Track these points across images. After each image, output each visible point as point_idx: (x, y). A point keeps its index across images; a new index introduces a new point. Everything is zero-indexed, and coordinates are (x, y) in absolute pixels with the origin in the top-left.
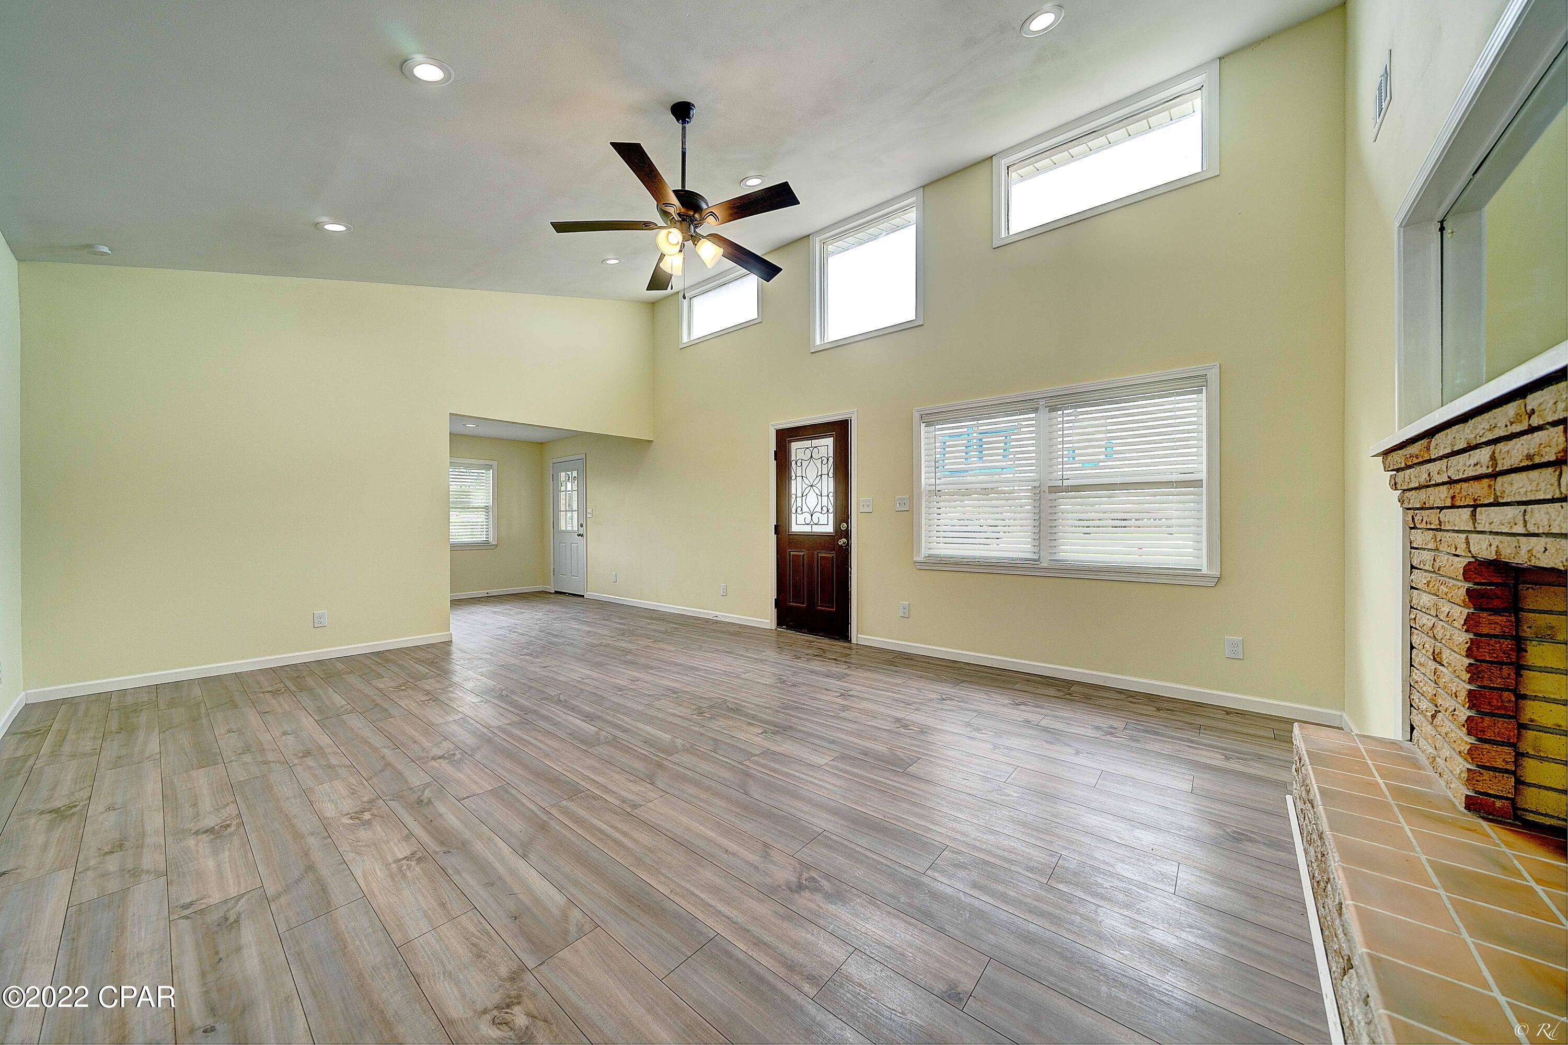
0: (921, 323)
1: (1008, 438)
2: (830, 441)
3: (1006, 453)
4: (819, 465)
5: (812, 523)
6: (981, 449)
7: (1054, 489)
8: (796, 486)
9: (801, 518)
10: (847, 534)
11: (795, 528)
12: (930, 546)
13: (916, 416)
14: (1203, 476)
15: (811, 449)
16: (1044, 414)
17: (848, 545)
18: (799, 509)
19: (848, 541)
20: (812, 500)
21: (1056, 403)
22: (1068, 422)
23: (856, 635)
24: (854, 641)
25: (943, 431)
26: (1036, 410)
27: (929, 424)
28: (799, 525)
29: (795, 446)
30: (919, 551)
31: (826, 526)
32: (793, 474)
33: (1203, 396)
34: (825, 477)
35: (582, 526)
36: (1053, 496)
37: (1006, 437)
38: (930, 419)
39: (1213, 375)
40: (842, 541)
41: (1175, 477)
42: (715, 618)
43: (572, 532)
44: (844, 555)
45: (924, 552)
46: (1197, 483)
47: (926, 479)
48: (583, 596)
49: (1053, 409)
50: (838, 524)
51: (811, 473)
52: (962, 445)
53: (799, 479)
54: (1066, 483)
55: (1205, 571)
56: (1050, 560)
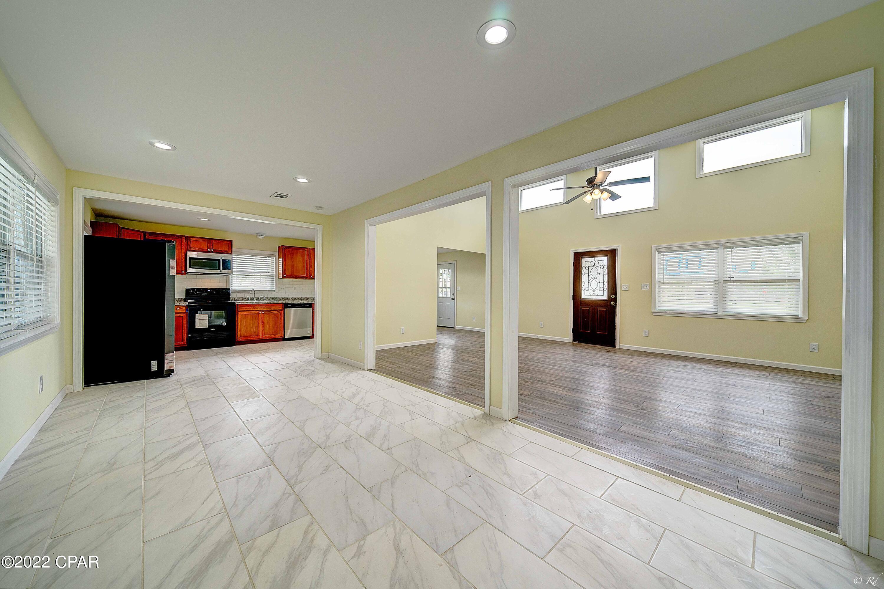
0: (657, 208)
1: (701, 259)
2: (605, 259)
3: (700, 266)
4: (599, 269)
5: (594, 295)
6: (687, 264)
7: (725, 282)
8: (585, 279)
9: (587, 293)
10: (614, 300)
11: (583, 297)
12: (659, 305)
13: (654, 249)
14: (800, 278)
15: (594, 262)
16: (721, 250)
17: (615, 304)
18: (586, 289)
19: (615, 303)
20: (594, 284)
21: (727, 246)
22: (734, 254)
23: (618, 344)
24: (617, 346)
25: (668, 256)
26: (717, 248)
27: (659, 252)
28: (586, 295)
29: (584, 260)
30: (655, 307)
31: (603, 295)
32: (583, 272)
33: (801, 245)
34: (602, 275)
35: (453, 295)
36: (724, 285)
37: (700, 259)
38: (660, 250)
39: (806, 237)
40: (612, 303)
41: (787, 278)
42: (537, 338)
43: (449, 297)
44: (613, 309)
45: (657, 308)
46: (798, 281)
47: (658, 276)
48: (454, 328)
49: (725, 248)
50: (609, 296)
51: (594, 273)
52: (677, 262)
53: (587, 275)
54: (732, 279)
55: (800, 316)
56: (723, 312)
